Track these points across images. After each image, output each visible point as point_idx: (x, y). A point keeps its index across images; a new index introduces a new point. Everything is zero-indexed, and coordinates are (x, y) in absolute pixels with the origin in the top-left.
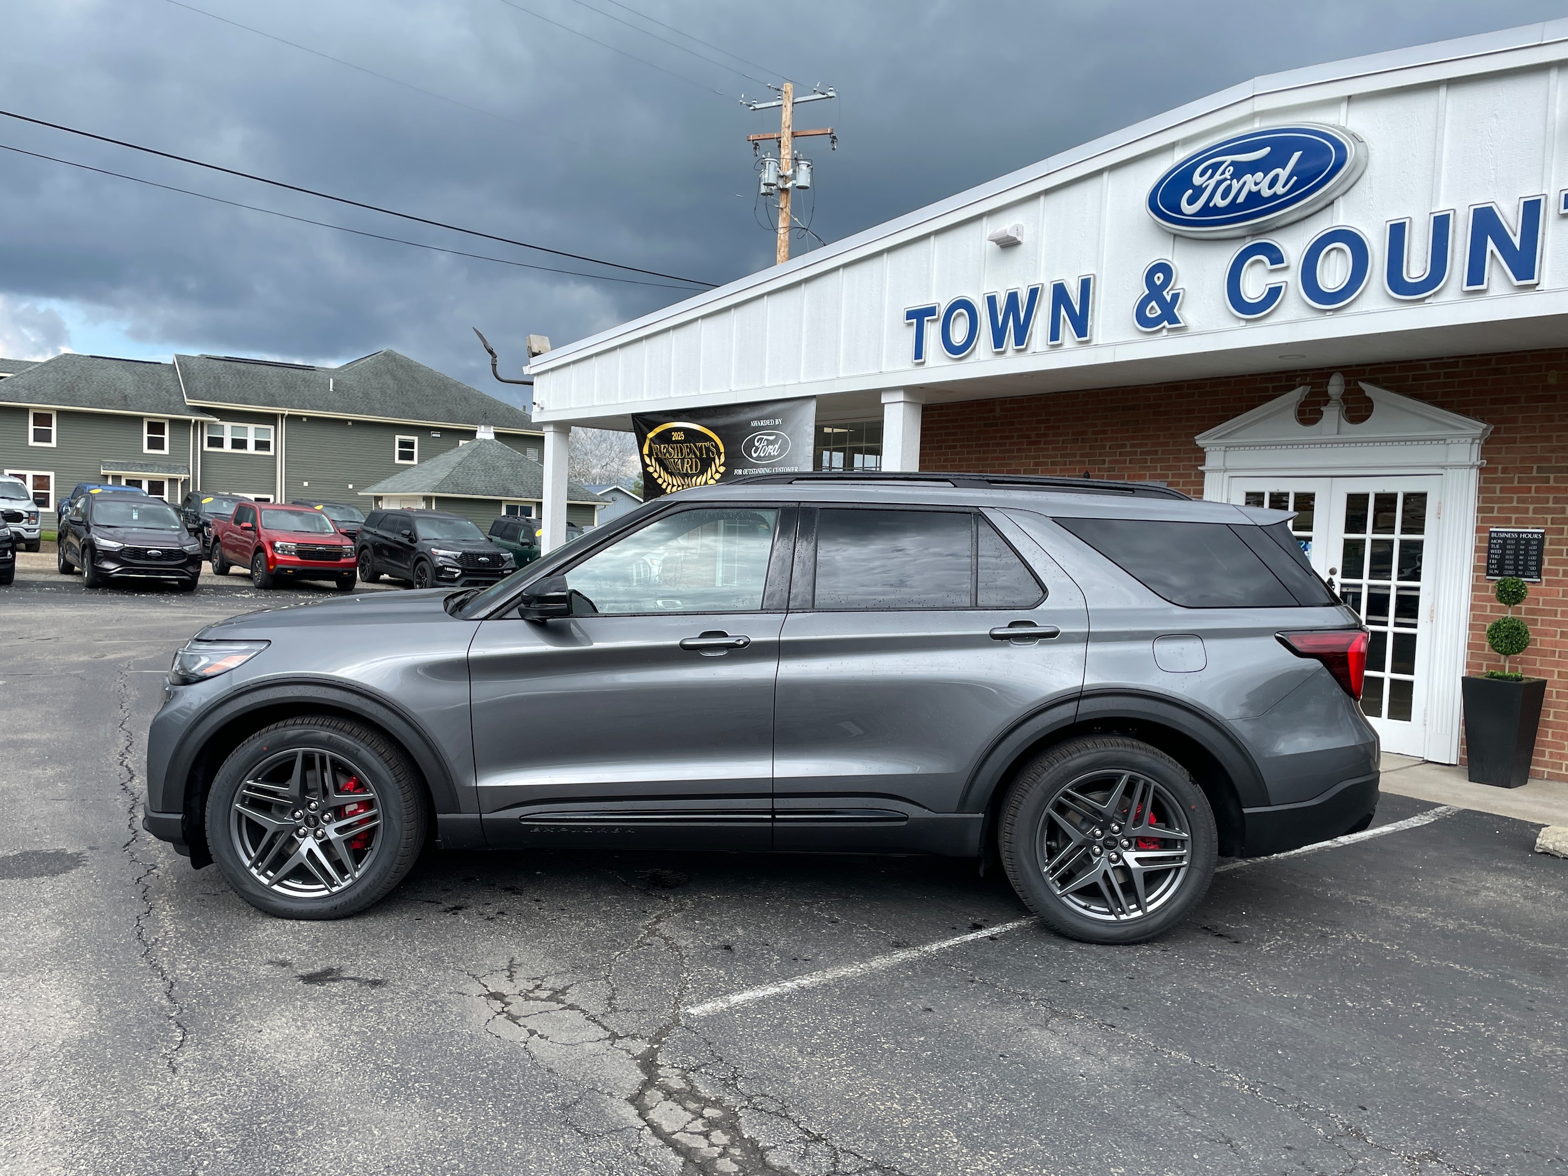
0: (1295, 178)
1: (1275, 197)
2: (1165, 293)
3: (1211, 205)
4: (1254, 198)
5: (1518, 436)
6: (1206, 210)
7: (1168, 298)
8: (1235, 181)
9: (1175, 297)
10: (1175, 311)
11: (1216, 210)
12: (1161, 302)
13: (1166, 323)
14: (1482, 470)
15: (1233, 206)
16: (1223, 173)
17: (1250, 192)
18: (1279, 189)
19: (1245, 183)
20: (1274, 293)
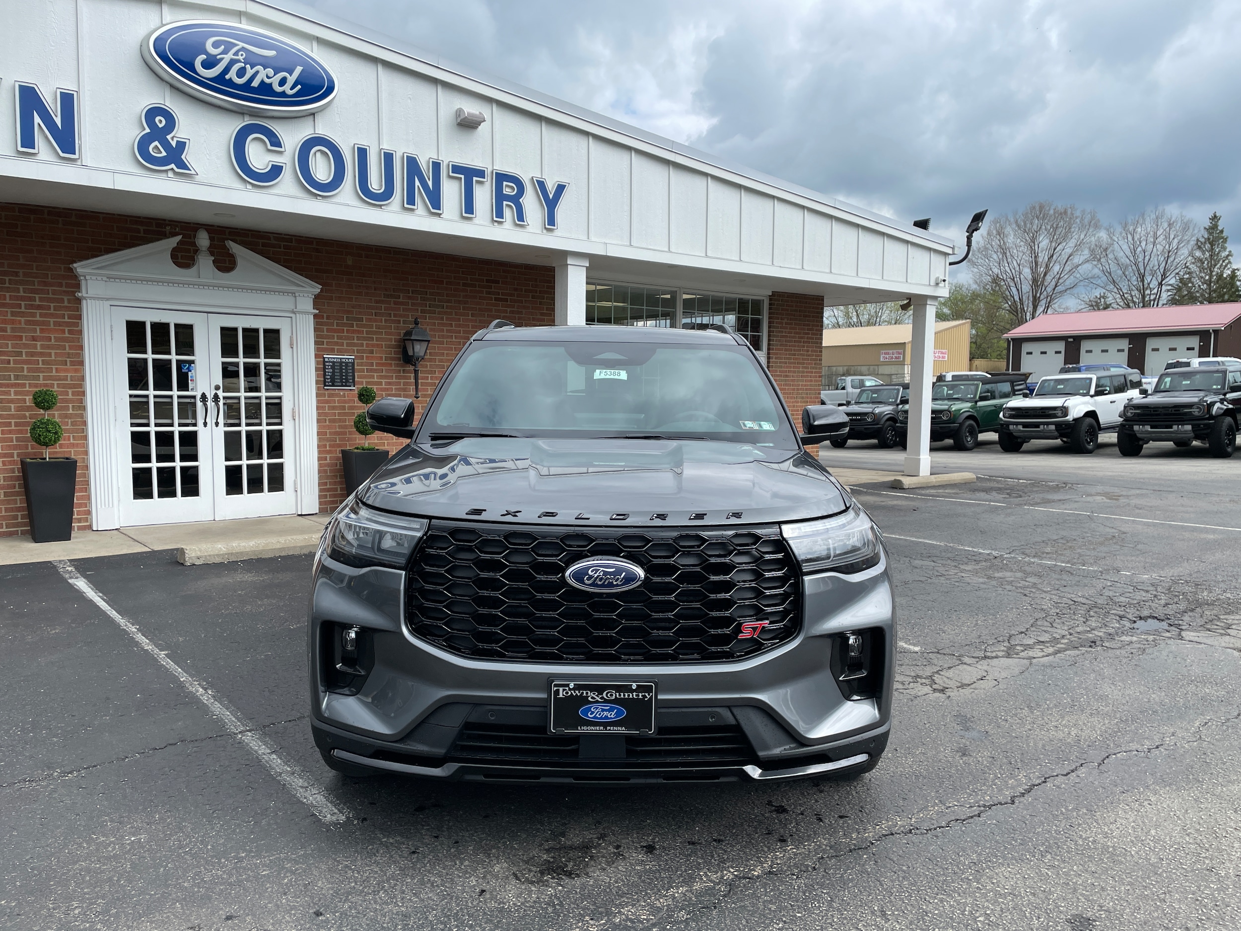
0: (299, 87)
1: (283, 94)
2: (169, 137)
3: (227, 77)
4: (266, 88)
5: (334, 295)
6: (221, 78)
7: (174, 144)
8: (248, 66)
9: (181, 145)
10: (183, 157)
11: (230, 82)
12: (166, 145)
13: (173, 166)
14: (315, 316)
15: (247, 86)
16: (236, 54)
17: (262, 82)
18: (287, 88)
19: (257, 72)
20: (276, 171)
